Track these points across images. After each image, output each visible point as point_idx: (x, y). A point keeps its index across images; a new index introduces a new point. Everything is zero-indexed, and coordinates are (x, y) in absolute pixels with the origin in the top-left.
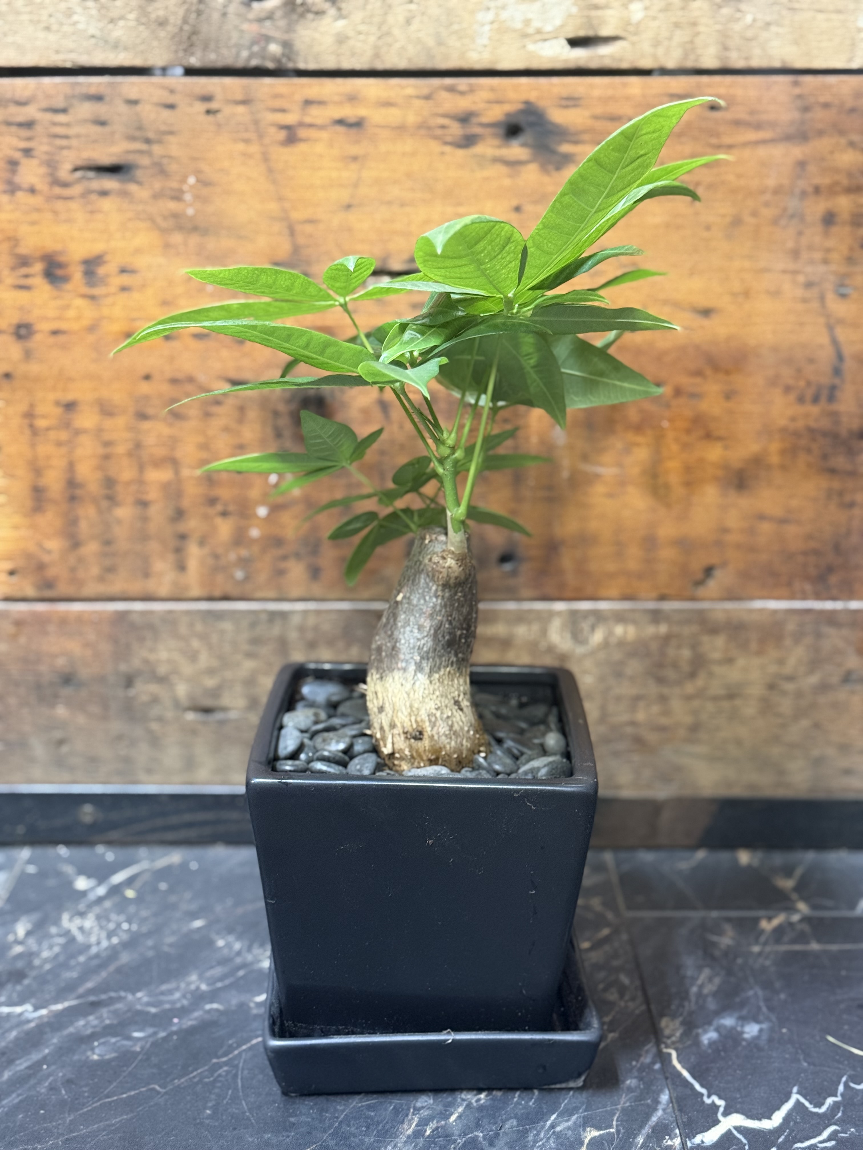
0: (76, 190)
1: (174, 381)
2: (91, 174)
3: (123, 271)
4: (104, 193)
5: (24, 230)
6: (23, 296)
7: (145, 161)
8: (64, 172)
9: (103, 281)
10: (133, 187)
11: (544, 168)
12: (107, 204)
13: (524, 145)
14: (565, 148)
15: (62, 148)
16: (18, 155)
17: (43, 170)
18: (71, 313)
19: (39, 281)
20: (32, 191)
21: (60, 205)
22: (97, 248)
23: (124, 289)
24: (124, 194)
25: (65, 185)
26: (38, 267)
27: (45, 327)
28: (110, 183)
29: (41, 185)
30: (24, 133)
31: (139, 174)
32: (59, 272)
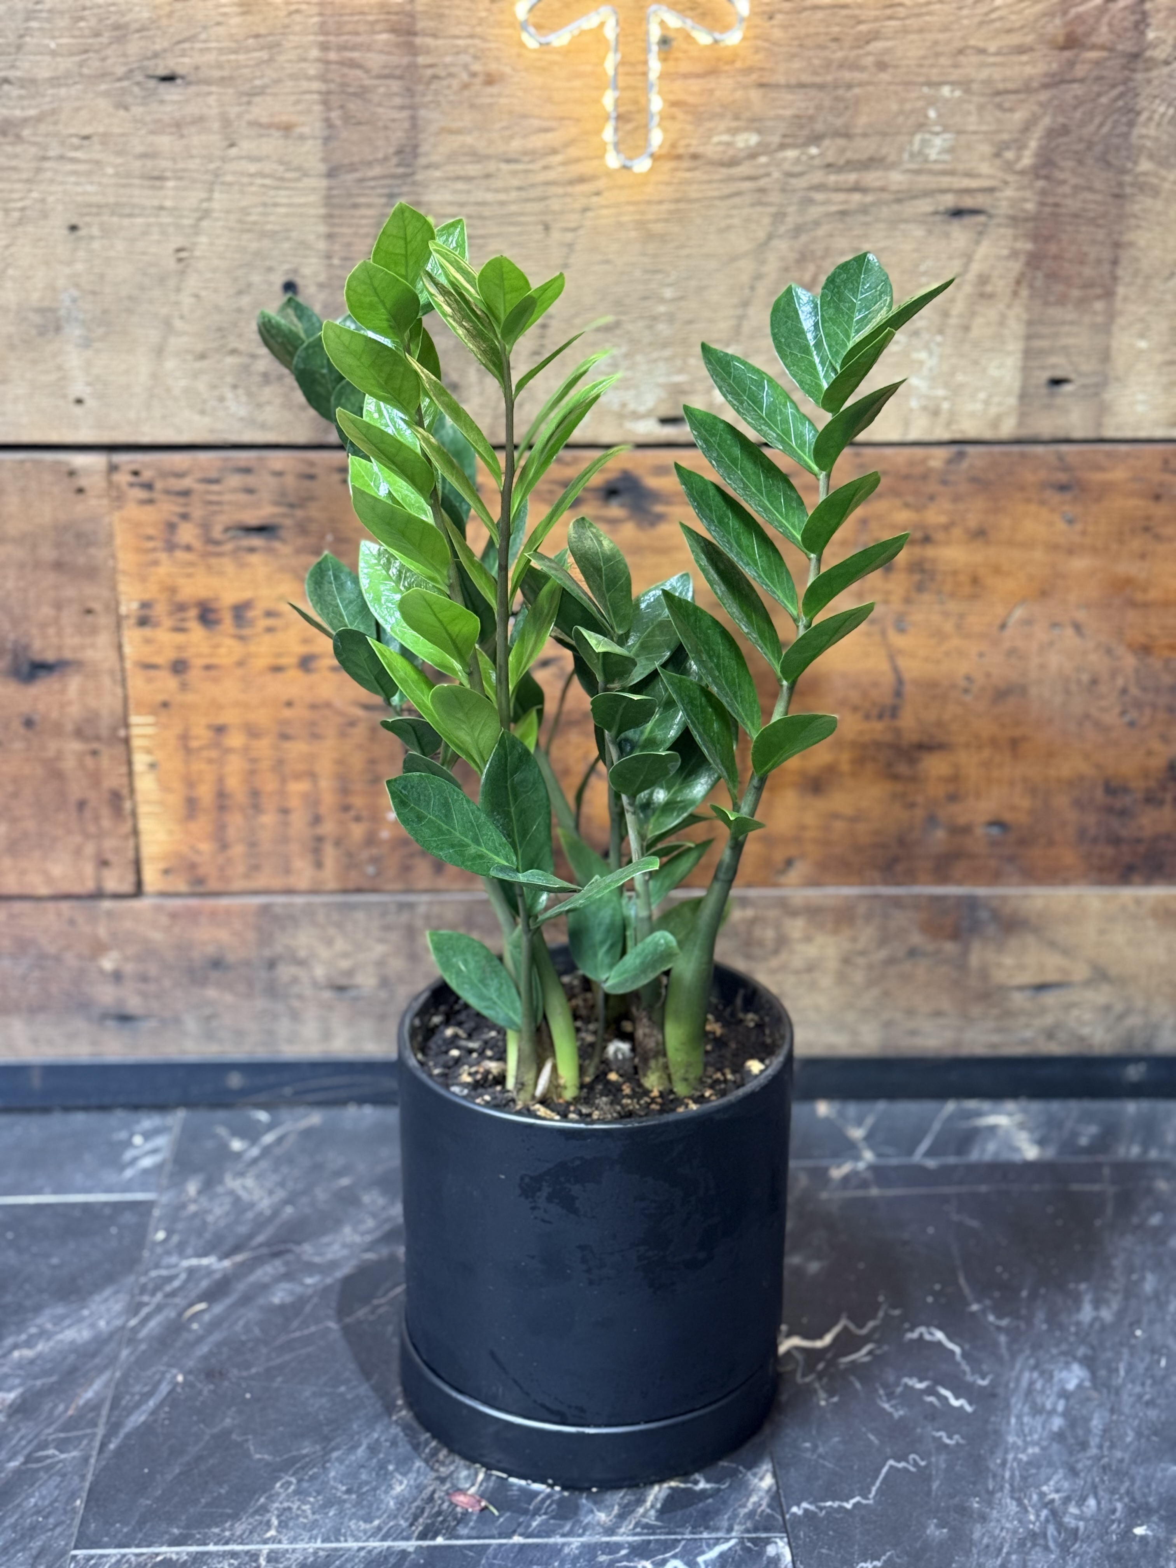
0: (228, 547)
1: (314, 707)
2: (240, 533)
3: (269, 614)
4: (252, 550)
5: (181, 581)
6: (180, 638)
7: (288, 522)
8: (217, 533)
9: (251, 623)
10: (277, 545)
11: (640, 525)
12: (254, 559)
13: (622, 506)
14: (659, 508)
15: (215, 513)
16: (175, 519)
17: (197, 531)
18: (223, 651)
19: (195, 626)
20: (188, 548)
21: (213, 561)
22: (247, 595)
23: (270, 630)
24: (270, 551)
25: (217, 543)
26: (193, 613)
27: (200, 662)
28: (256, 541)
29: (197, 544)
30: (181, 500)
31: (283, 533)
32: (212, 616)
